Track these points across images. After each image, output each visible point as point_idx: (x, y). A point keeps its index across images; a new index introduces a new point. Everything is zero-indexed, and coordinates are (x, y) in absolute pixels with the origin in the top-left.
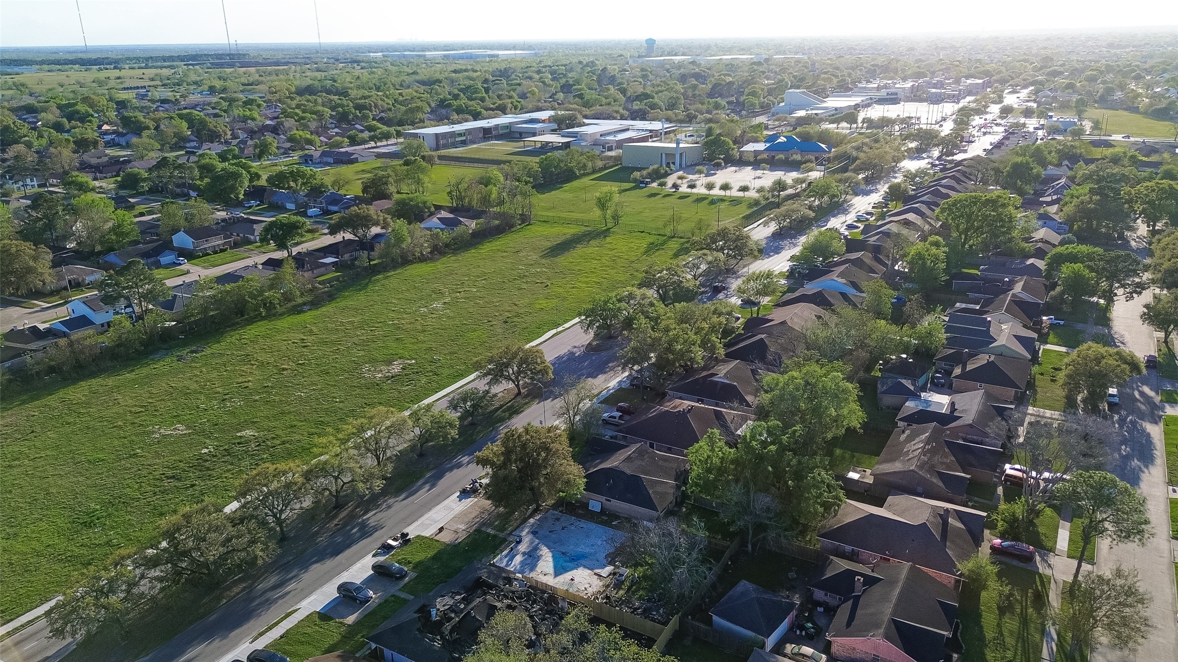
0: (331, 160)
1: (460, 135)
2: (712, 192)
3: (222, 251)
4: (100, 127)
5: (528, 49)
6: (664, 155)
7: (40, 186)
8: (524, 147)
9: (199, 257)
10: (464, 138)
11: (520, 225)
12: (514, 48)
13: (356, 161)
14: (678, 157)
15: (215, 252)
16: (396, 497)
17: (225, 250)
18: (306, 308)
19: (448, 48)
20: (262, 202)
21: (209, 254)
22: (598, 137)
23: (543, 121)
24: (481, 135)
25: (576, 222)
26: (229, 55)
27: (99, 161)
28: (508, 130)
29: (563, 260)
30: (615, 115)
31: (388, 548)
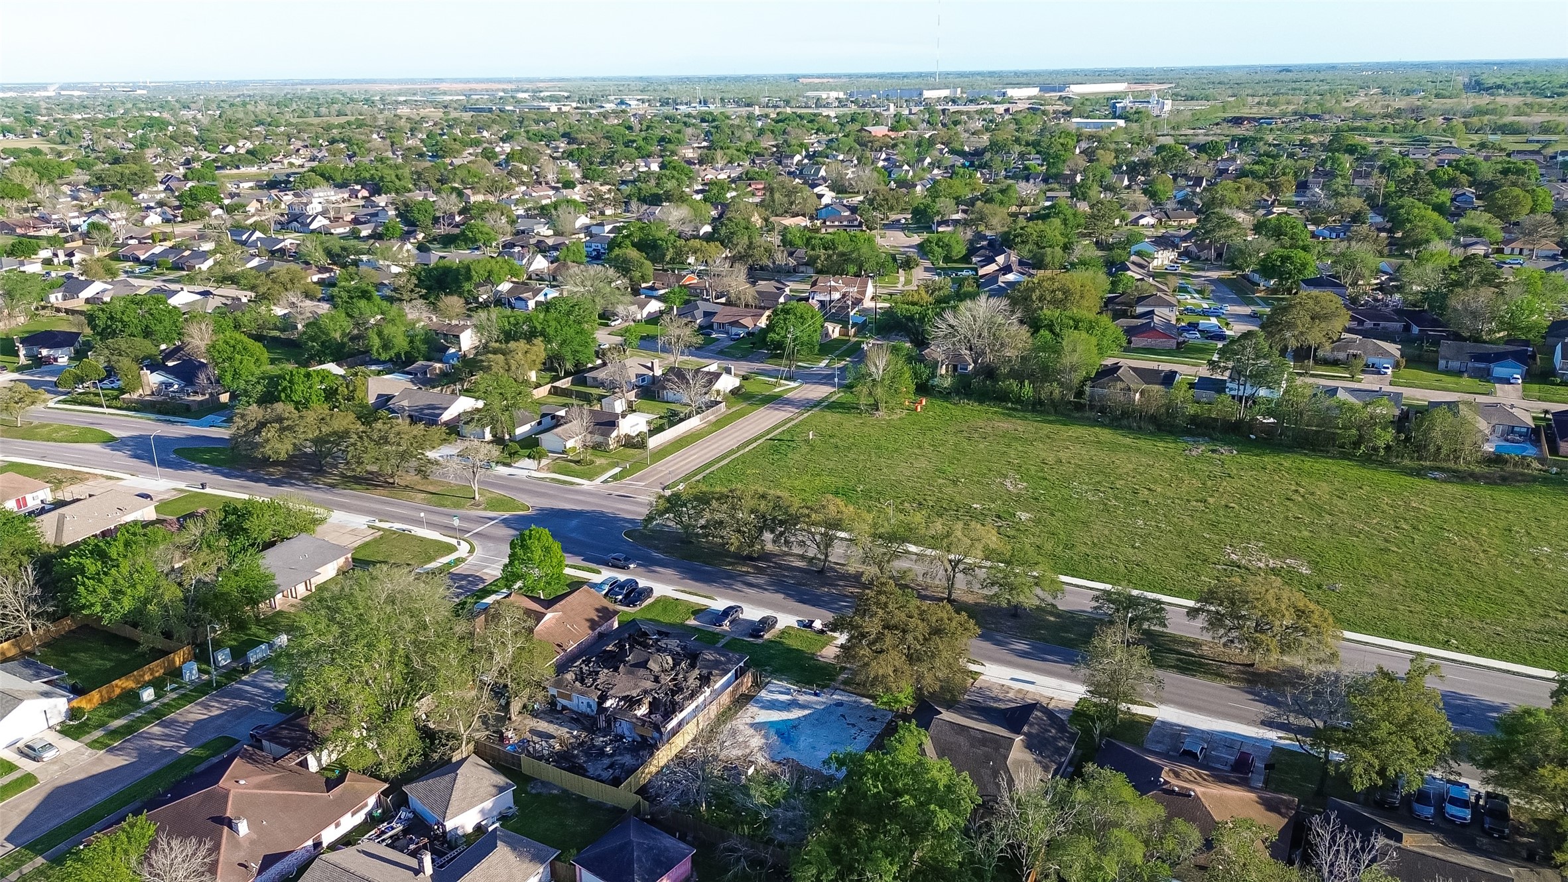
31: (809, 625)
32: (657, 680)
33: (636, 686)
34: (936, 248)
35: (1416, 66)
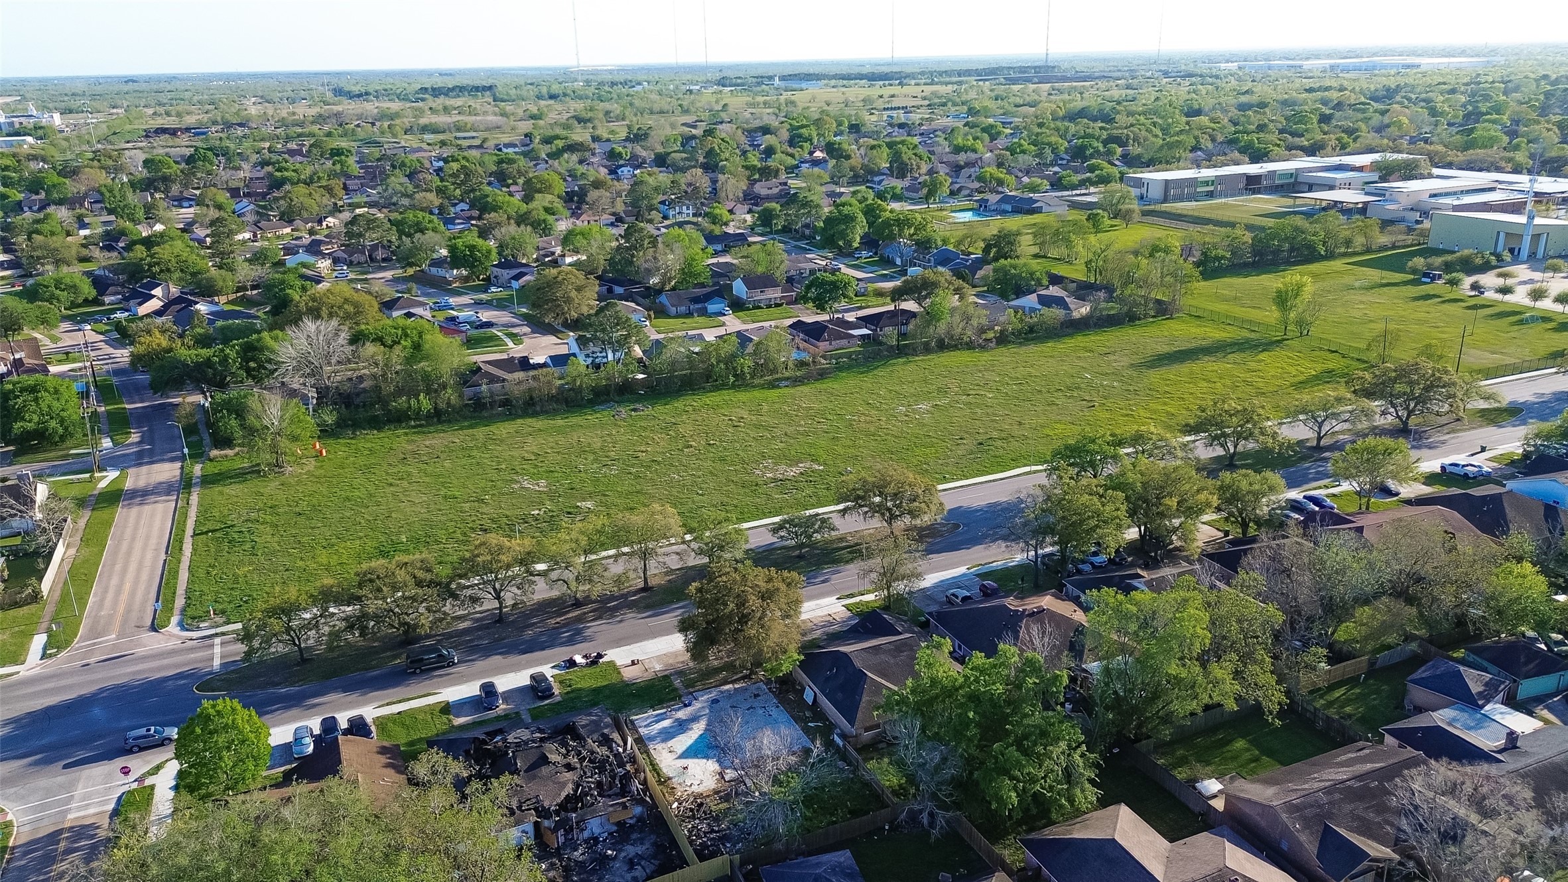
0: (1009, 208)
1: (1207, 183)
2: (1539, 304)
3: (777, 305)
4: (811, 153)
5: (1477, 55)
6: (1502, 235)
7: (694, 215)
8: (1294, 206)
9: (748, 309)
10: (1211, 188)
11: (1154, 317)
12: (1463, 53)
13: (1038, 211)
14: (1527, 241)
15: (769, 306)
16: (639, 612)
17: (781, 305)
18: (784, 383)
19: (1352, 55)
20: (876, 253)
21: (760, 308)
22: (1425, 197)
23: (1360, 169)
24: (1241, 185)
25: (1243, 323)
26: (1035, 68)
27: (770, 192)
28: (1292, 180)
29: (1154, 376)
30: (1503, 164)
31: (571, 663)
32: (569, 767)
33: (564, 785)
34: (58, 292)
35: (264, 76)
